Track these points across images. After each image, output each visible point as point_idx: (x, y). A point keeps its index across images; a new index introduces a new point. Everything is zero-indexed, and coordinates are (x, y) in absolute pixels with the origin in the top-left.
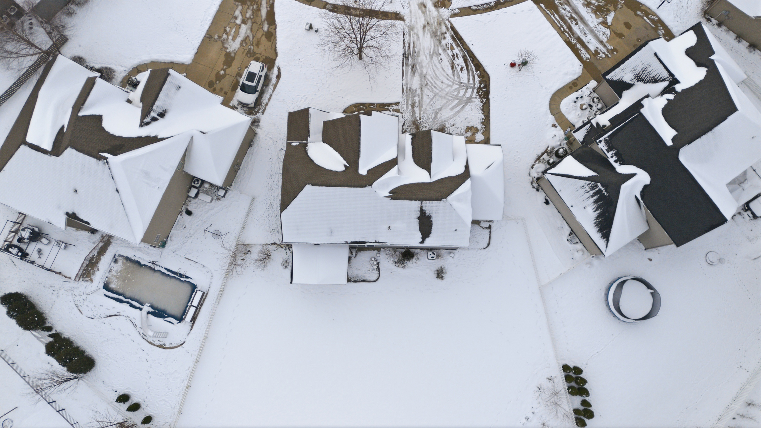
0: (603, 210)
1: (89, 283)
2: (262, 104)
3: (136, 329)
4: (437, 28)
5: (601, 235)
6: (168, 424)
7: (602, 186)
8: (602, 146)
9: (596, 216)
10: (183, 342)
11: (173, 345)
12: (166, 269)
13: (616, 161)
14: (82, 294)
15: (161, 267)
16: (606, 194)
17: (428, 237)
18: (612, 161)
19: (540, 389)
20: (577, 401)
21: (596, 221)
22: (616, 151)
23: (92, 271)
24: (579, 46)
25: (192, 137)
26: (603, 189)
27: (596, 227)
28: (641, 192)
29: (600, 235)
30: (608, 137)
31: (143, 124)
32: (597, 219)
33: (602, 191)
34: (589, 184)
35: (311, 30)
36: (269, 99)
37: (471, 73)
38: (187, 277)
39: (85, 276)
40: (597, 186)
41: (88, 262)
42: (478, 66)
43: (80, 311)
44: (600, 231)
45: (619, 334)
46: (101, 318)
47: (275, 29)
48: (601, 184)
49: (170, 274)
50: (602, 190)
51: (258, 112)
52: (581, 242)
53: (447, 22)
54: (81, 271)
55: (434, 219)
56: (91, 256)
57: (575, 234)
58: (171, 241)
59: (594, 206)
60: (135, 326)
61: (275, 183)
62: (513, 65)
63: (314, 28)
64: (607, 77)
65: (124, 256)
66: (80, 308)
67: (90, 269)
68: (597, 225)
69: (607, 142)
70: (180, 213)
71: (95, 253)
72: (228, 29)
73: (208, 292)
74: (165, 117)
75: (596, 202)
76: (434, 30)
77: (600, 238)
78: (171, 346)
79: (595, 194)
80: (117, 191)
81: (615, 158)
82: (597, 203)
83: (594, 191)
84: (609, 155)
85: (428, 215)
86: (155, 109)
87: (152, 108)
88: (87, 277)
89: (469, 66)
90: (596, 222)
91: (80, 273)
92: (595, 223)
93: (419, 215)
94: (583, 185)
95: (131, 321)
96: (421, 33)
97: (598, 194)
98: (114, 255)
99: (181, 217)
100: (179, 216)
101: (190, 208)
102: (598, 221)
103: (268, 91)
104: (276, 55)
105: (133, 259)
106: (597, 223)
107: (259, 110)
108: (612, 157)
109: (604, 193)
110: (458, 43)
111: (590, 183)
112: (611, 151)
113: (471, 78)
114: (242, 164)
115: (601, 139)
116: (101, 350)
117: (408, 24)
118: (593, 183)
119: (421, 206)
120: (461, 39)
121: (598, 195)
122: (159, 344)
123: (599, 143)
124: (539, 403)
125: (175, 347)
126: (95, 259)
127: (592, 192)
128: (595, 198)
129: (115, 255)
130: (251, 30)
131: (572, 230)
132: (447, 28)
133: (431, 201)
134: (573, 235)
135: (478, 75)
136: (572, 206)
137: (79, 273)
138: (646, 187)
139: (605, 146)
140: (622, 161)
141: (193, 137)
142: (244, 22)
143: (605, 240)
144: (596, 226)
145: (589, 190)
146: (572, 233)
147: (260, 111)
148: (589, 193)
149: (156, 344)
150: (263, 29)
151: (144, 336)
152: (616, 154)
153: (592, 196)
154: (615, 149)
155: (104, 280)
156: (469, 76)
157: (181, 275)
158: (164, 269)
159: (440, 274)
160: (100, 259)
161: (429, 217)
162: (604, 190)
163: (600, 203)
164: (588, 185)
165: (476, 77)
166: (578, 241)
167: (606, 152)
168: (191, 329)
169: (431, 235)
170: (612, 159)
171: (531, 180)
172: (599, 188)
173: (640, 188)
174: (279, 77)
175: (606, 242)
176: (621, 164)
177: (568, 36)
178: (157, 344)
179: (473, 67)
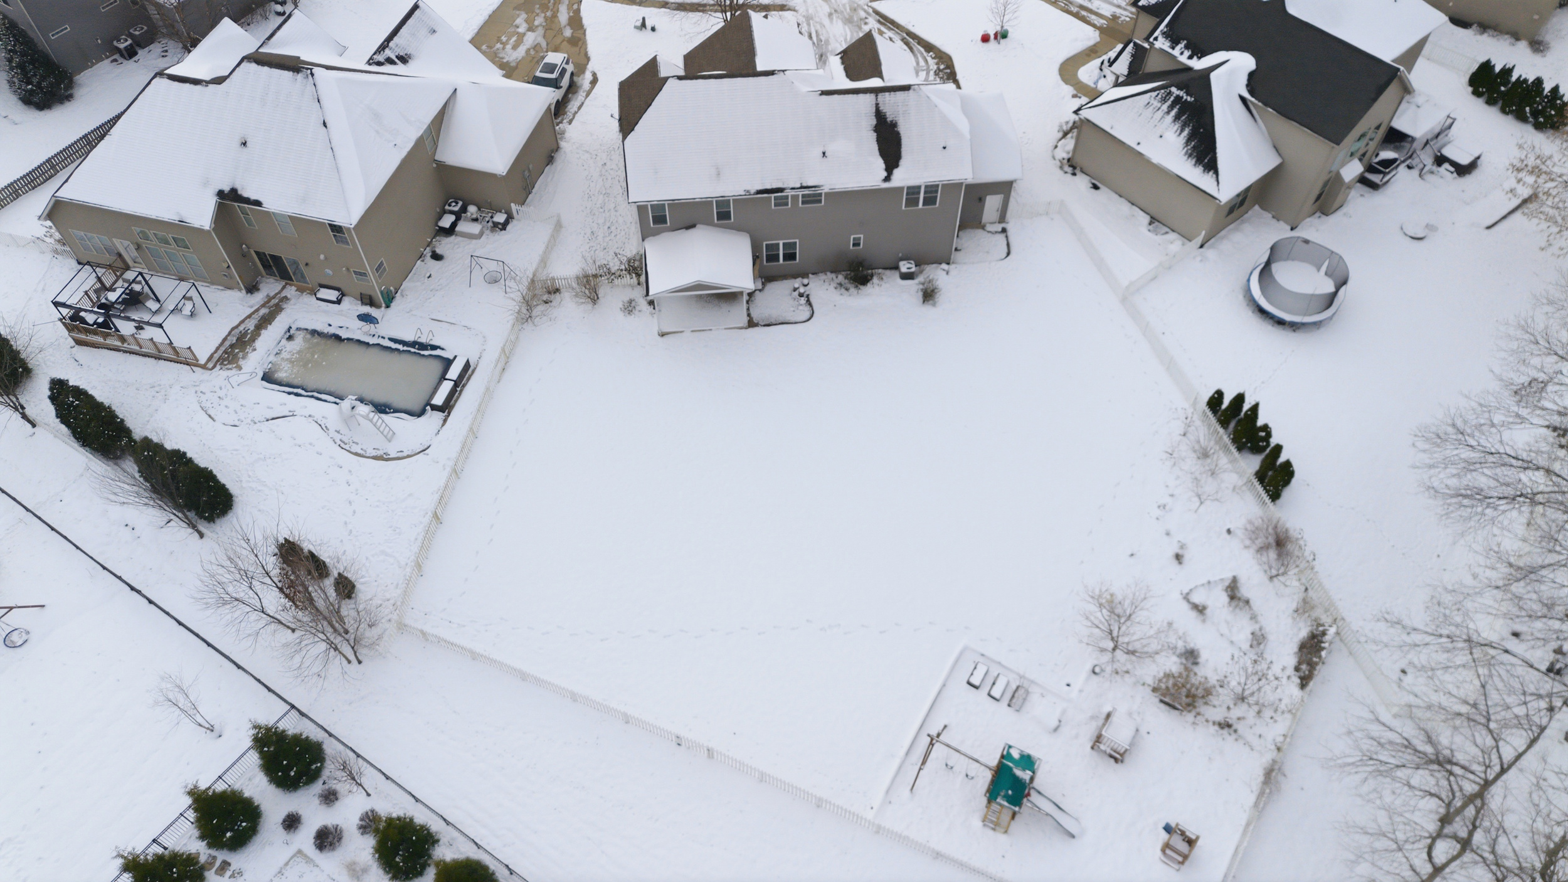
0: (1193, 126)
1: (234, 371)
2: (568, 113)
3: (326, 434)
4: (851, 14)
5: (1203, 169)
6: (392, 602)
7: (1179, 88)
8: (1162, 44)
9: (1184, 141)
10: (426, 447)
11: (405, 454)
12: (391, 339)
13: (1190, 57)
14: (217, 389)
15: (382, 337)
16: (1189, 99)
17: (897, 166)
18: (1184, 59)
19: (1171, 454)
20: (1253, 462)
21: (1186, 149)
22: (1185, 42)
23: (241, 354)
24: (1084, 13)
25: (456, 89)
26: (1181, 93)
27: (1189, 160)
28: (1247, 86)
29: (1201, 168)
30: (1167, 26)
31: (371, 61)
32: (1187, 145)
33: (1182, 97)
34: (1157, 96)
35: (644, 29)
36: (580, 108)
37: (919, 55)
38: (434, 348)
39: (225, 363)
40: (1170, 93)
41: (234, 341)
42: (929, 47)
43: (210, 416)
44: (1199, 161)
45: (1293, 351)
46: (255, 423)
47: (584, 34)
48: (1176, 87)
49: (400, 347)
50: (1181, 95)
51: (561, 122)
52: (1173, 231)
53: (866, 7)
54: (220, 352)
55: (902, 129)
56: (241, 328)
57: (1158, 221)
58: (403, 296)
59: (1176, 127)
60: (325, 429)
61: (598, 205)
62: (985, 39)
63: (649, 24)
64: (1140, 4)
65: (307, 329)
66: (211, 412)
67: (237, 351)
68: (1190, 156)
69: (1166, 35)
70: (421, 256)
71: (251, 325)
72: (504, 39)
73: (477, 365)
74: (408, 64)
75: (1177, 118)
76: (847, 17)
77: (1202, 175)
78: (400, 455)
79: (1171, 107)
80: (325, 124)
81: (1187, 53)
82: (1179, 119)
83: (1169, 102)
84: (1176, 52)
85: (892, 121)
86: (394, 47)
87: (388, 44)
88: (229, 363)
89: (915, 49)
90: (1187, 151)
91: (217, 356)
92: (1186, 154)
93: (874, 122)
94: (1147, 102)
95: (316, 422)
96: (826, 21)
97: (1177, 105)
98: (288, 327)
99: (423, 263)
100: (419, 262)
101: (439, 251)
102: (1189, 147)
103: (577, 99)
104: (588, 59)
105: (326, 332)
106: (1190, 152)
107: (563, 120)
108: (1182, 53)
109: (1186, 100)
110: (889, 27)
111: (1158, 94)
112: (1177, 44)
113: (921, 60)
114: (537, 186)
115: (1156, 34)
116: (249, 476)
117: (804, 14)
118: (1163, 91)
119: (877, 105)
120: (893, 22)
121: (1178, 107)
122: (375, 454)
123: (1155, 42)
124: (1178, 478)
125: (409, 456)
126: (249, 336)
127: (1165, 107)
128: (1173, 113)
129: (290, 327)
130: (544, 37)
131: (1152, 217)
132: (868, 13)
133: (892, 93)
134: (1157, 223)
135: (931, 56)
136: (1139, 144)
137: (215, 355)
138: (1251, 75)
139: (1165, 43)
140: (1199, 51)
141: (457, 91)
142: (531, 29)
143: (1211, 173)
144: (1188, 158)
145: (1159, 105)
146: (1153, 220)
147: (565, 121)
148: (1161, 110)
149: (368, 455)
150: (564, 34)
151: (342, 445)
152: (1187, 47)
153: (1168, 113)
154: (1184, 40)
155: (265, 366)
156: (917, 58)
157: (423, 346)
158: (386, 340)
159: (929, 295)
160: (259, 335)
161: (894, 125)
162: (1185, 95)
163: (1184, 118)
164: (1155, 99)
165: (929, 59)
166: (1168, 230)
167: (1170, 51)
168: (443, 425)
169: (902, 162)
170: (1183, 56)
171: (1059, 164)
172: (1174, 95)
173: (1243, 80)
174: (594, 81)
175: (1214, 176)
176: (1199, 58)
177: (1063, 5)
178: (372, 455)
179: (922, 50)
